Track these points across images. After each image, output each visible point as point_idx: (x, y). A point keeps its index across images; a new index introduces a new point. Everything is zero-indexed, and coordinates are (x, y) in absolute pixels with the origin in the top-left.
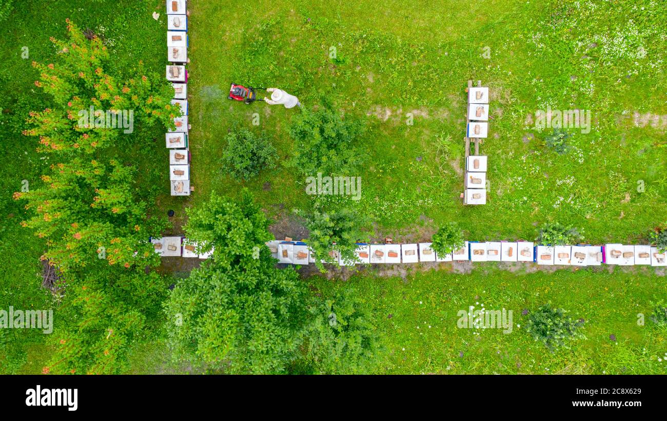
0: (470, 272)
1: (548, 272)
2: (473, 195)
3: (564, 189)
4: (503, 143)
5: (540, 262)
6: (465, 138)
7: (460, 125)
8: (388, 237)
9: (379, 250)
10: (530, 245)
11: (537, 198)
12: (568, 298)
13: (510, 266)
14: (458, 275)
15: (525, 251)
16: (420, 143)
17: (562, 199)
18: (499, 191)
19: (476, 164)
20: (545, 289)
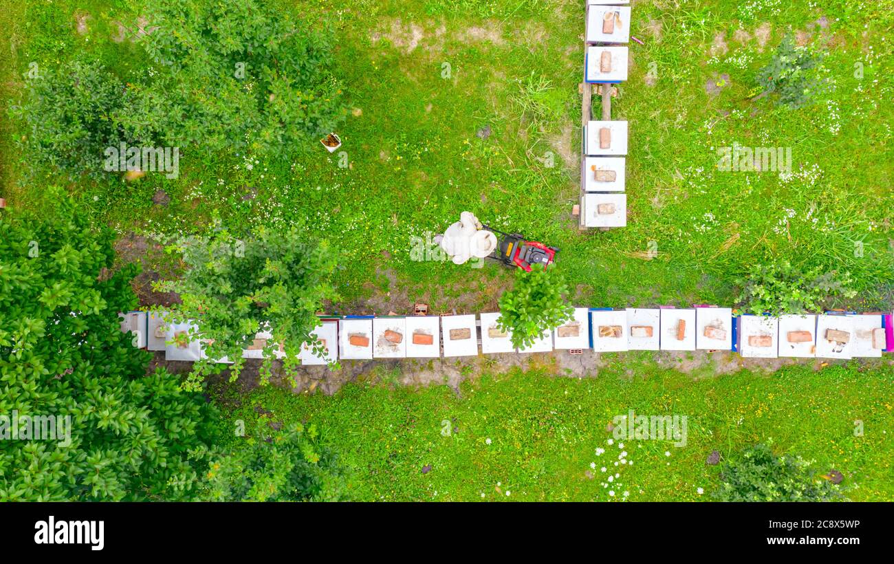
0: (595, 374)
1: (762, 371)
2: (598, 206)
3: (796, 193)
4: (664, 96)
5: (747, 350)
6: (580, 86)
7: (571, 58)
8: (420, 302)
9: (391, 329)
10: (724, 315)
11: (737, 212)
12: (807, 427)
13: (680, 360)
14: (571, 380)
15: (712, 327)
16: (485, 98)
17: (792, 214)
18: (656, 199)
19: (604, 137)
20: (756, 408)
